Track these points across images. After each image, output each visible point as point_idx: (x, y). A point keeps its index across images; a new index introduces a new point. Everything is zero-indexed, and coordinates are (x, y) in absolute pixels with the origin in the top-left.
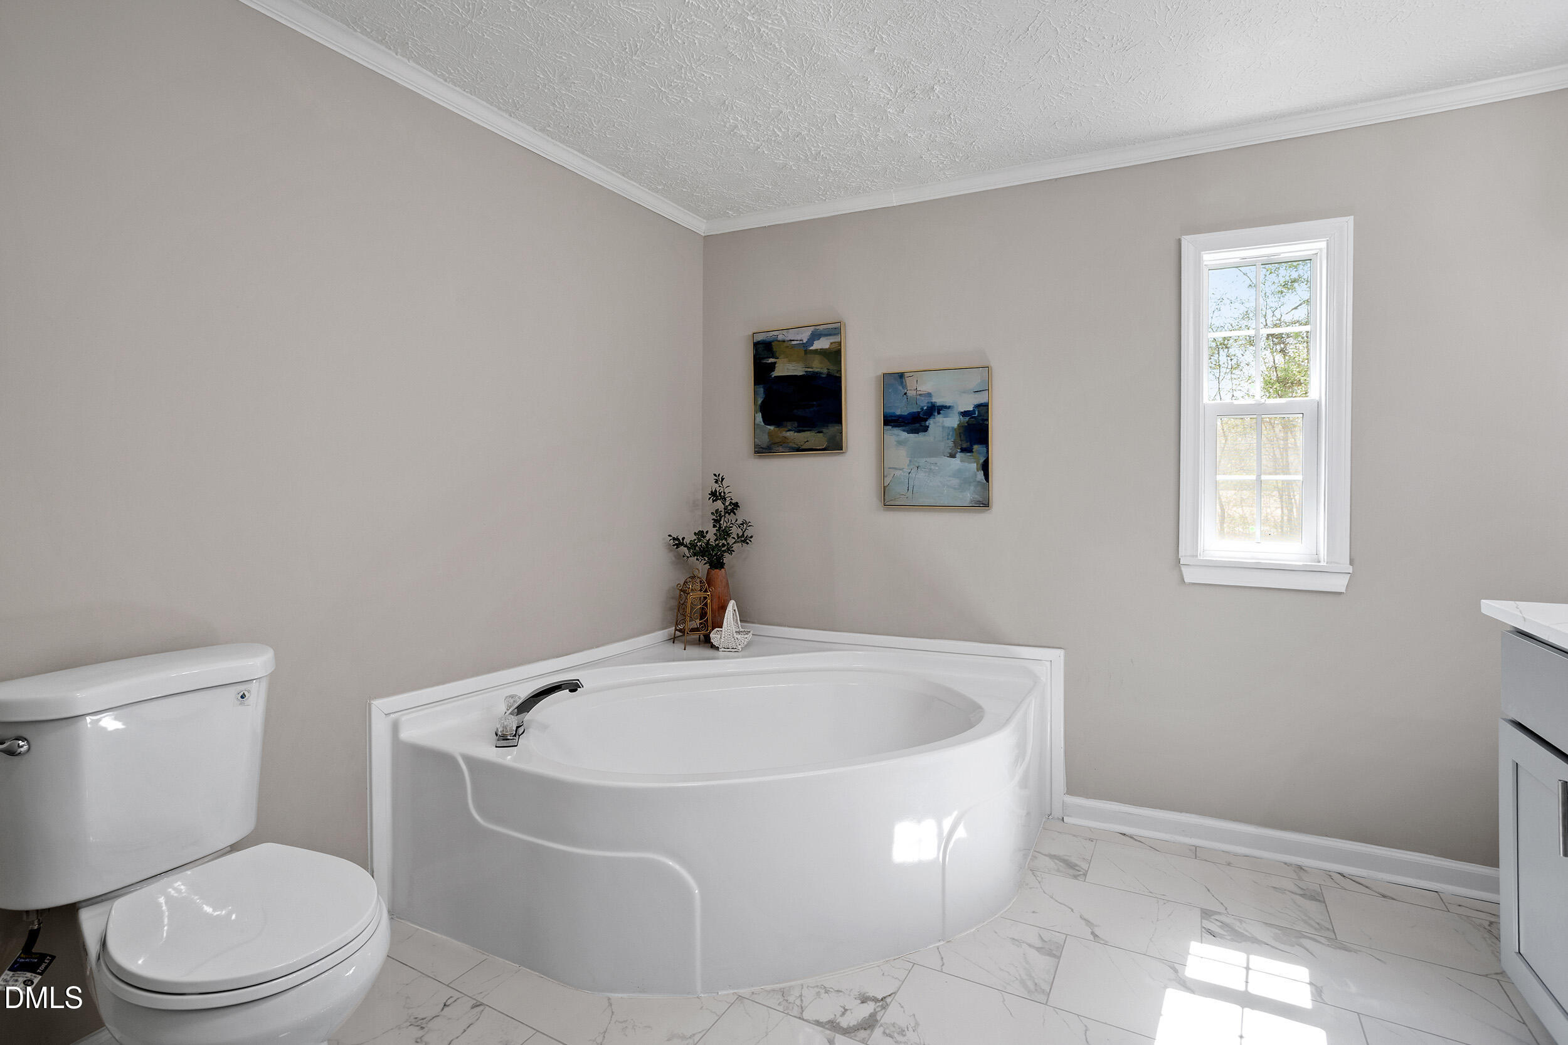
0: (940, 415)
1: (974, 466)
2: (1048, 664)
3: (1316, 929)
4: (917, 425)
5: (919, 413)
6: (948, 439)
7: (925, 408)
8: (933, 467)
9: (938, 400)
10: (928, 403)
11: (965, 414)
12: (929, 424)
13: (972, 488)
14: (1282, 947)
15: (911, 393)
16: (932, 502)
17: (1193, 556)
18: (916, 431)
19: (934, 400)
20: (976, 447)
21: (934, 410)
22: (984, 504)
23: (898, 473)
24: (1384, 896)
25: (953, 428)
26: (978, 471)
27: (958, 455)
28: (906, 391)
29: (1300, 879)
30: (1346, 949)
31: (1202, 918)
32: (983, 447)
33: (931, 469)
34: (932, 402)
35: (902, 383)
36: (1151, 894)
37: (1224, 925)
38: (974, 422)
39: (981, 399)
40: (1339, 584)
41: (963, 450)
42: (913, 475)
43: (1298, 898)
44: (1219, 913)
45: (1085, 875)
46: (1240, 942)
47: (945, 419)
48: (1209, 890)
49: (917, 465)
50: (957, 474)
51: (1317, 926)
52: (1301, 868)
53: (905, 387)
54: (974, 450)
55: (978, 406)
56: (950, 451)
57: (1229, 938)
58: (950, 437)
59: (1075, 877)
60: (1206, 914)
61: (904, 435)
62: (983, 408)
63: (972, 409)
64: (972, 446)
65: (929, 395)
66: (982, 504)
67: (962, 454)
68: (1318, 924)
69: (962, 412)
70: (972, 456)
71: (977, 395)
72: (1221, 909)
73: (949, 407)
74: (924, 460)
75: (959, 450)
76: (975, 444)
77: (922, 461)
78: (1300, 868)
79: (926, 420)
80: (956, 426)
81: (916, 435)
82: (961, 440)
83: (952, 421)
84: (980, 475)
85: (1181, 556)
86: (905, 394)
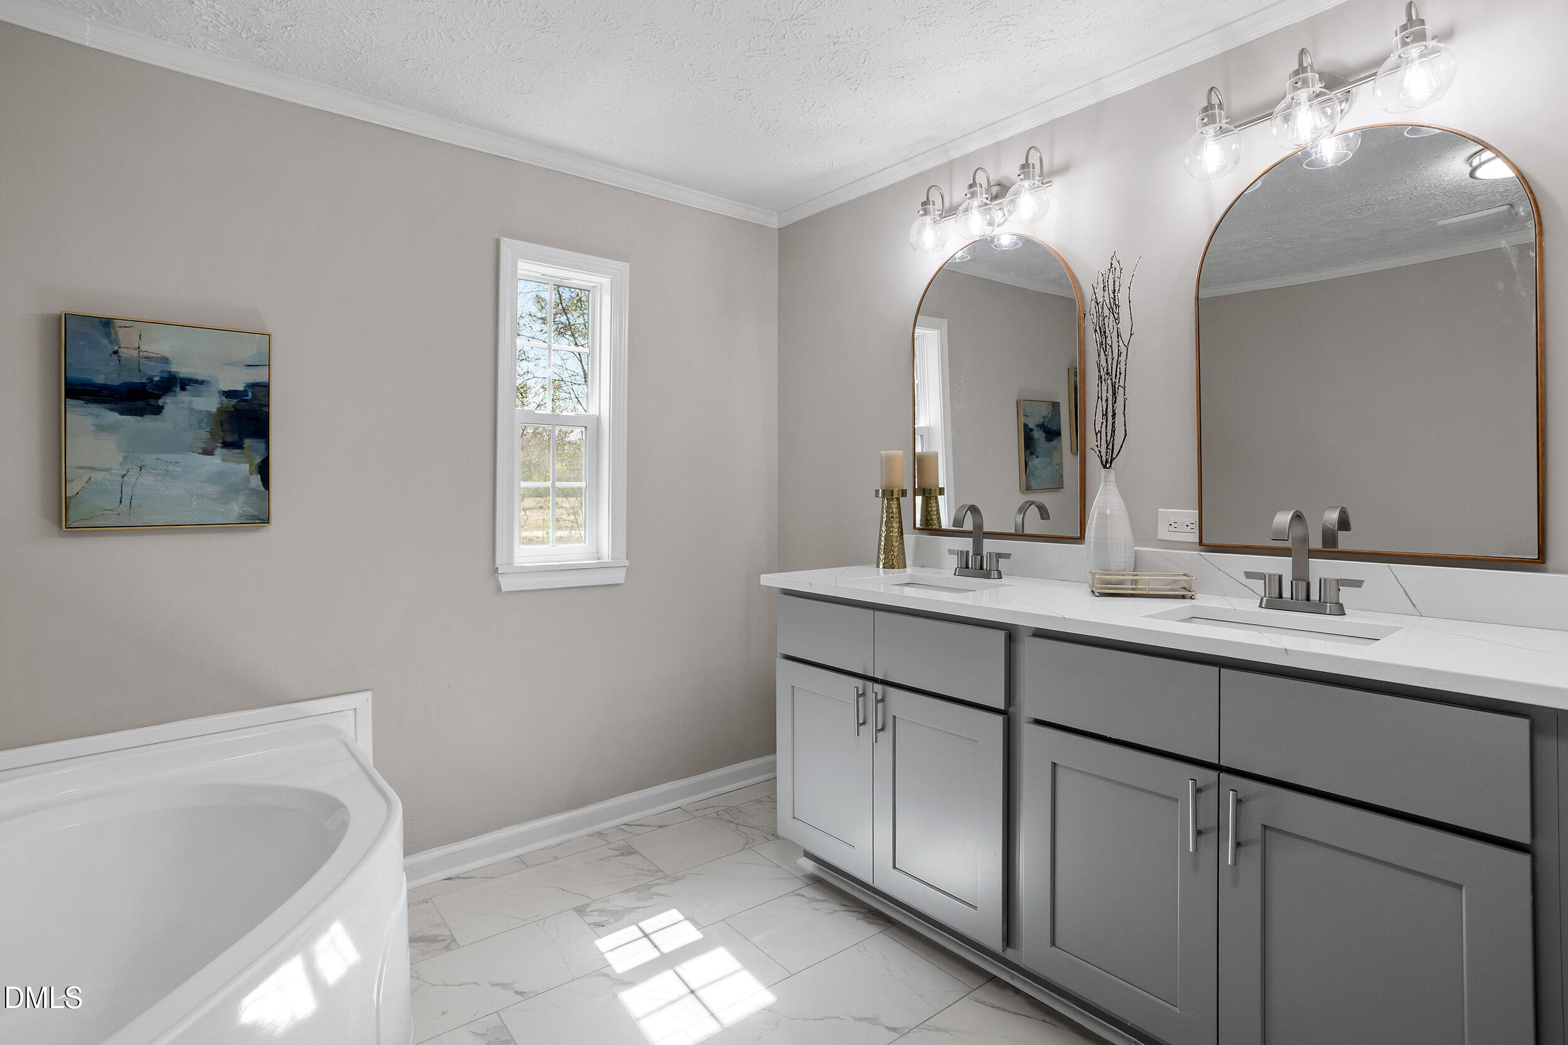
0: (186, 393)
1: (246, 467)
2: (351, 713)
3: (651, 876)
4: (141, 404)
5: (143, 385)
6: (200, 428)
7: (156, 379)
8: (170, 468)
9: (182, 370)
10: (162, 371)
11: (229, 394)
12: (165, 403)
13: (242, 498)
14: (646, 903)
15: (124, 352)
16: (170, 520)
17: (508, 564)
18: (139, 412)
19: (174, 368)
20: (248, 442)
21: (172, 383)
22: (263, 519)
23: (98, 476)
24: (661, 827)
25: (209, 413)
26: (251, 473)
27: (219, 452)
28: (116, 348)
29: (609, 843)
30: (677, 879)
31: (581, 916)
32: (260, 442)
33: (167, 471)
34: (170, 372)
35: (108, 335)
36: (526, 922)
37: (601, 912)
38: (246, 408)
39: (258, 376)
40: (619, 577)
41: (226, 445)
42: (131, 479)
43: (621, 858)
44: (588, 905)
45: (454, 940)
46: (622, 919)
47: (193, 398)
48: (564, 890)
49: (140, 464)
50: (217, 478)
51: (649, 873)
52: (602, 834)
53: (114, 341)
54: (244, 446)
55: (253, 386)
56: (204, 445)
57: (612, 920)
58: (203, 425)
59: (447, 948)
60: (581, 911)
61: (112, 417)
62: (262, 389)
63: (241, 388)
64: (241, 439)
65: (165, 360)
66: (259, 519)
67: (224, 451)
68: (648, 870)
69: (225, 392)
70: (242, 453)
71: (250, 370)
72: (587, 901)
73: (202, 382)
74: (155, 456)
75: (219, 445)
76: (247, 437)
77: (149, 459)
78: (600, 834)
79: (159, 397)
80: (214, 410)
81: (139, 418)
82: (223, 431)
83: (210, 403)
84: (256, 480)
85: (499, 565)
86: (116, 352)
